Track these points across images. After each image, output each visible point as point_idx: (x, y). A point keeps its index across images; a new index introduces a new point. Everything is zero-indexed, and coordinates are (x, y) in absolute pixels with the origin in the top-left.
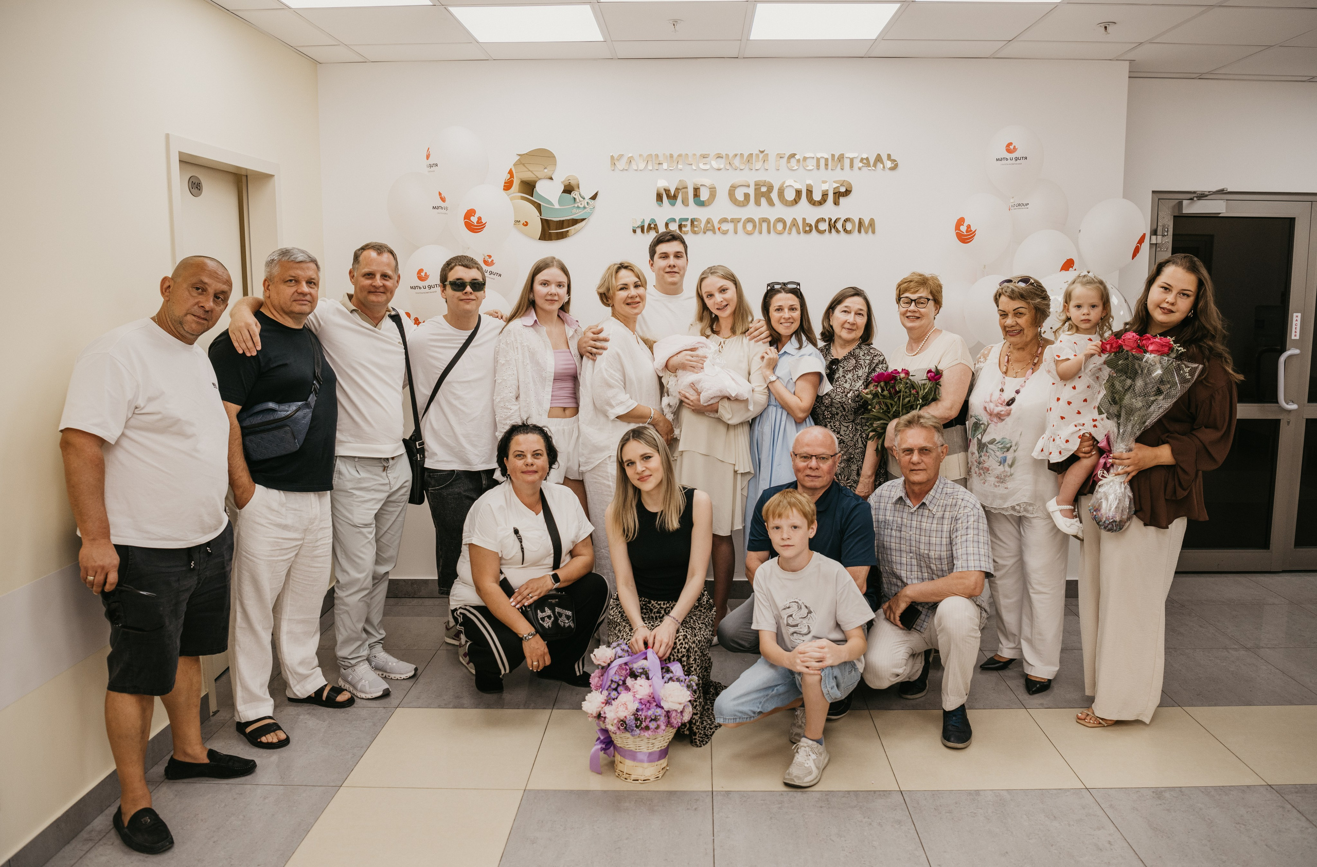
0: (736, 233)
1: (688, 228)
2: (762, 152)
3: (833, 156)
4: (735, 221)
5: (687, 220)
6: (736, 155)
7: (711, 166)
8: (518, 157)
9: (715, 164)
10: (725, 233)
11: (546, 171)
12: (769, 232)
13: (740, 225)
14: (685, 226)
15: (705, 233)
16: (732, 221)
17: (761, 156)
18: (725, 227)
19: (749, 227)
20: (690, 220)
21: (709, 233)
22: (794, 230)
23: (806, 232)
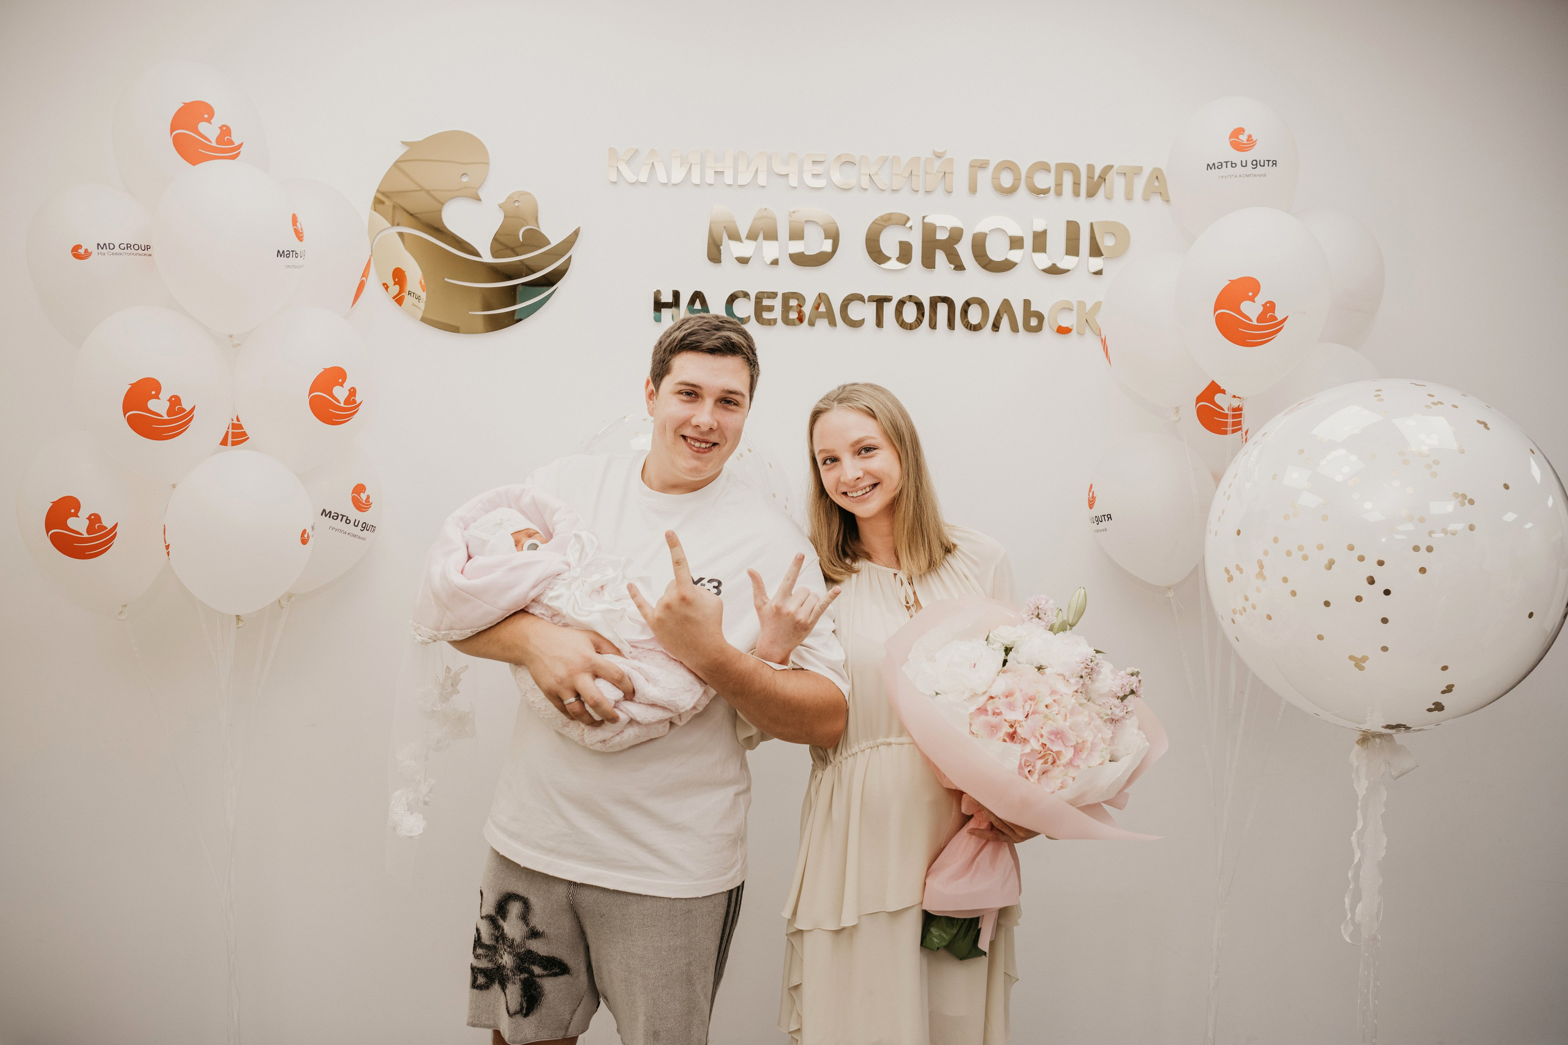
0: (879, 323)
1: (777, 314)
2: (938, 156)
3: (1091, 168)
4: (880, 301)
5: (773, 295)
6: (885, 160)
7: (830, 181)
8: (403, 150)
9: (837, 177)
10: (856, 324)
11: (465, 179)
12: (951, 325)
13: (889, 309)
14: (770, 309)
15: (812, 324)
16: (872, 299)
17: (937, 163)
18: (856, 311)
19: (910, 313)
20: (780, 298)
21: (822, 324)
22: (1005, 323)
23: (1028, 328)
